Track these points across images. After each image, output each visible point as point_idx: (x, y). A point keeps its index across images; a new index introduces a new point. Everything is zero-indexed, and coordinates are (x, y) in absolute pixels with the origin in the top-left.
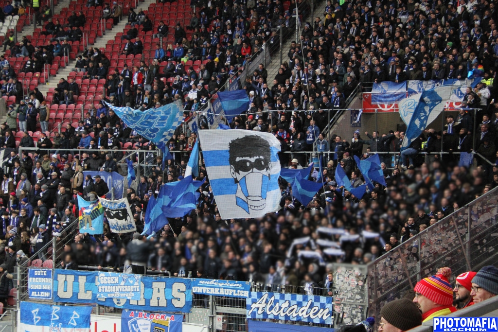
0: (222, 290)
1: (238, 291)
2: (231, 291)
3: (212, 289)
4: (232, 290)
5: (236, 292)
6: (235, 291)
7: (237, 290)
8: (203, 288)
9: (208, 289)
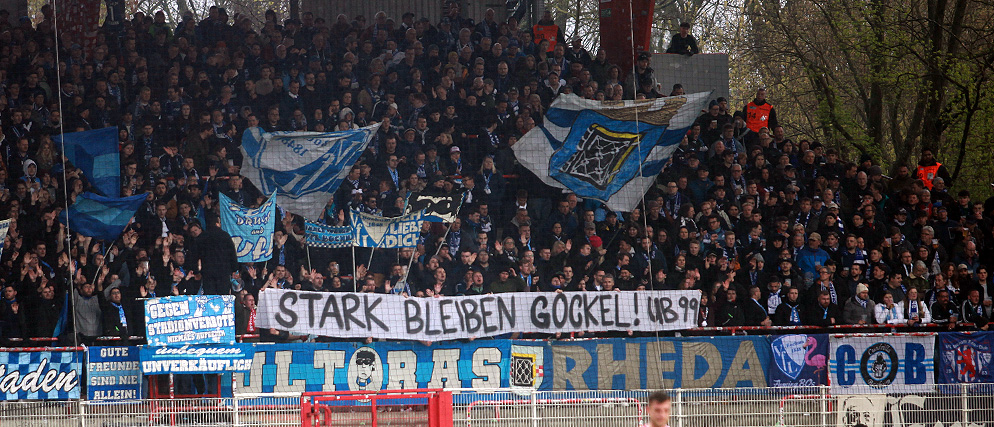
0: (203, 362)
1: (235, 361)
2: (221, 363)
3: (184, 363)
4: (224, 362)
5: (232, 365)
6: (228, 362)
7: (231, 359)
8: (164, 362)
9: (173, 362)
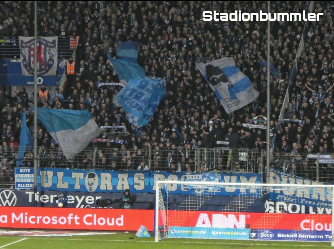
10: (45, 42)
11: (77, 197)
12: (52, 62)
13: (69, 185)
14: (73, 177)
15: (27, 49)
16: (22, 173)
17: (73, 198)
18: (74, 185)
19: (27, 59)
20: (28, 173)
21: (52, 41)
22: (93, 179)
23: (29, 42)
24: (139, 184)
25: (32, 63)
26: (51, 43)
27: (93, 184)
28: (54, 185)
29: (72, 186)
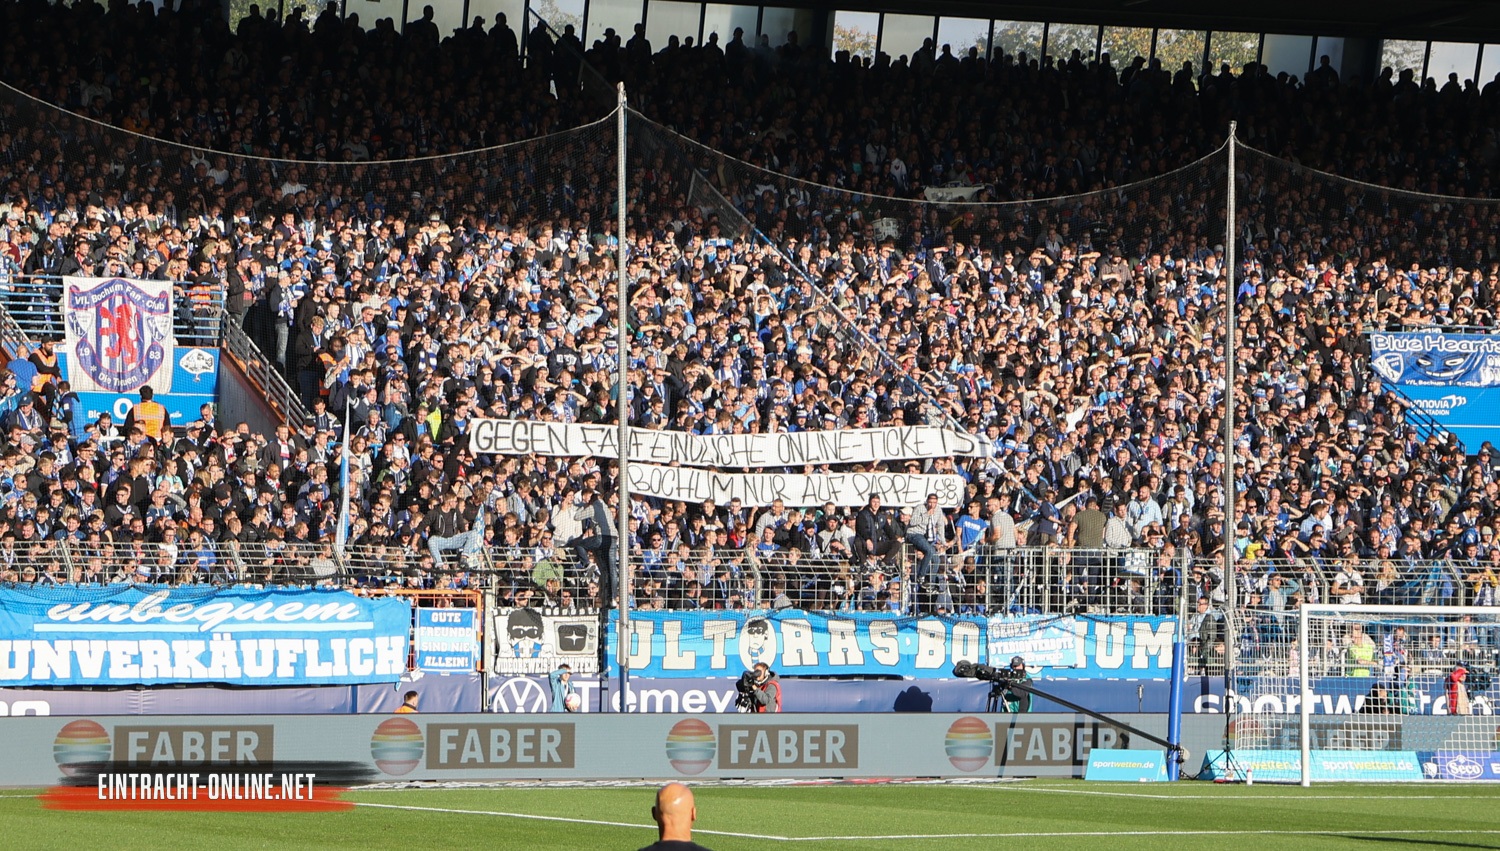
10: (138, 297)
11: (713, 694)
12: (159, 353)
13: (698, 659)
14: (707, 633)
15: (93, 310)
16: (439, 624)
17: (702, 699)
18: (709, 658)
19: (92, 340)
20: (454, 625)
21: (157, 295)
22: (761, 637)
23: (97, 291)
24: (886, 650)
25: (104, 352)
26: (157, 301)
27: (761, 650)
28: (656, 661)
29: (703, 661)
